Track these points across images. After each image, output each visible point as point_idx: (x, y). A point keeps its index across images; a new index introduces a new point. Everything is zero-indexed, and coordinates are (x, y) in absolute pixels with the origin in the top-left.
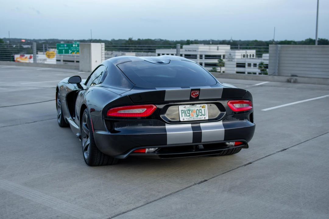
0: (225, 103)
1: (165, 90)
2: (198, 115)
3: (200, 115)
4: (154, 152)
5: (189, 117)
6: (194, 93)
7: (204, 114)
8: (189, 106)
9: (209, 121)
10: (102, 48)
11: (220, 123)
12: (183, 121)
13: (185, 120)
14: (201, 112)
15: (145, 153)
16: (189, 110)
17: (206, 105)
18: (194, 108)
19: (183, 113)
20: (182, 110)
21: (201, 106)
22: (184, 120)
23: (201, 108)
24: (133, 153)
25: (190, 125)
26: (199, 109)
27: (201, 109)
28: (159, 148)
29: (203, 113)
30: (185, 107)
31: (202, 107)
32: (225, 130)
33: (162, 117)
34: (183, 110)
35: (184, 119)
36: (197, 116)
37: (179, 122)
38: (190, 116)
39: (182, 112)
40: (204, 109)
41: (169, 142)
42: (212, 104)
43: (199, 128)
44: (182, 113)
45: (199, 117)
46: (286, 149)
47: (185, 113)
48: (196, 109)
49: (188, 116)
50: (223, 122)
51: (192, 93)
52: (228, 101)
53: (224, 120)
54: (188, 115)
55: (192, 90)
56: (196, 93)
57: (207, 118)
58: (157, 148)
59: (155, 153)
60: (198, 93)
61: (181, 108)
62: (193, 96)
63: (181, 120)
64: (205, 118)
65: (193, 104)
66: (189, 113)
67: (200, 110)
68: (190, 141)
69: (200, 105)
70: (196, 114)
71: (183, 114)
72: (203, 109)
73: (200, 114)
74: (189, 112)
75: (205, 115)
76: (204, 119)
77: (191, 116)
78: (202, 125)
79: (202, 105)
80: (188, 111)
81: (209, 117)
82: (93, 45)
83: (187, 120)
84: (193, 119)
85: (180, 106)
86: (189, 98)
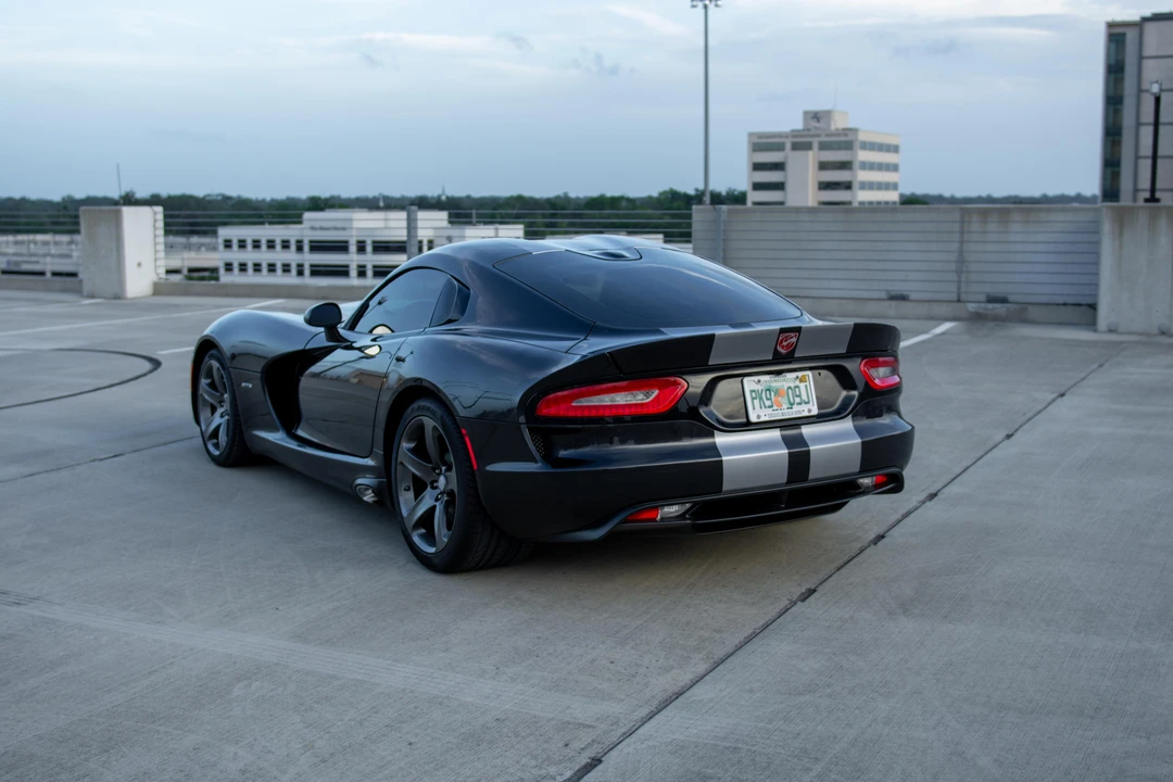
0: (854, 366)
1: (713, 335)
2: (792, 404)
3: (798, 404)
4: (682, 516)
5: (771, 409)
6: (786, 341)
7: (806, 400)
8: (767, 378)
9: (821, 418)
10: (155, 221)
11: (847, 424)
12: (756, 421)
13: (763, 419)
14: (798, 393)
15: (654, 520)
16: (769, 390)
17: (809, 373)
18: (782, 384)
19: (756, 399)
20: (752, 391)
21: (797, 378)
22: (760, 420)
23: (797, 383)
24: (625, 521)
25: (776, 434)
26: (792, 385)
27: (798, 387)
28: (695, 504)
29: (804, 397)
30: (759, 381)
31: (801, 381)
32: (863, 443)
33: (704, 412)
34: (754, 391)
35: (759, 417)
36: (790, 406)
37: (748, 426)
38: (772, 406)
39: (754, 394)
40: (806, 386)
41: (729, 485)
42: (821, 371)
43: (801, 441)
44: (753, 399)
45: (796, 408)
47: (761, 399)
48: (786, 385)
49: (769, 407)
50: (853, 420)
51: (780, 339)
52: (860, 360)
53: (855, 415)
54: (768, 403)
55: (783, 331)
56: (791, 340)
57: (815, 411)
58: (688, 505)
59: (686, 519)
60: (794, 340)
61: (750, 384)
62: (783, 347)
63: (753, 419)
64: (809, 411)
65: (779, 373)
66: (770, 399)
67: (797, 390)
68: (780, 476)
69: (794, 375)
70: (786, 401)
71: (757, 402)
72: (802, 385)
73: (797, 400)
74: (768, 396)
75: (808, 403)
76: (808, 414)
77: (775, 408)
78: (806, 430)
79: (800, 374)
80: (768, 393)
81: (819, 409)
82: (127, 211)
83: (767, 419)
84: (783, 415)
85: (746, 380)
86: (770, 357)
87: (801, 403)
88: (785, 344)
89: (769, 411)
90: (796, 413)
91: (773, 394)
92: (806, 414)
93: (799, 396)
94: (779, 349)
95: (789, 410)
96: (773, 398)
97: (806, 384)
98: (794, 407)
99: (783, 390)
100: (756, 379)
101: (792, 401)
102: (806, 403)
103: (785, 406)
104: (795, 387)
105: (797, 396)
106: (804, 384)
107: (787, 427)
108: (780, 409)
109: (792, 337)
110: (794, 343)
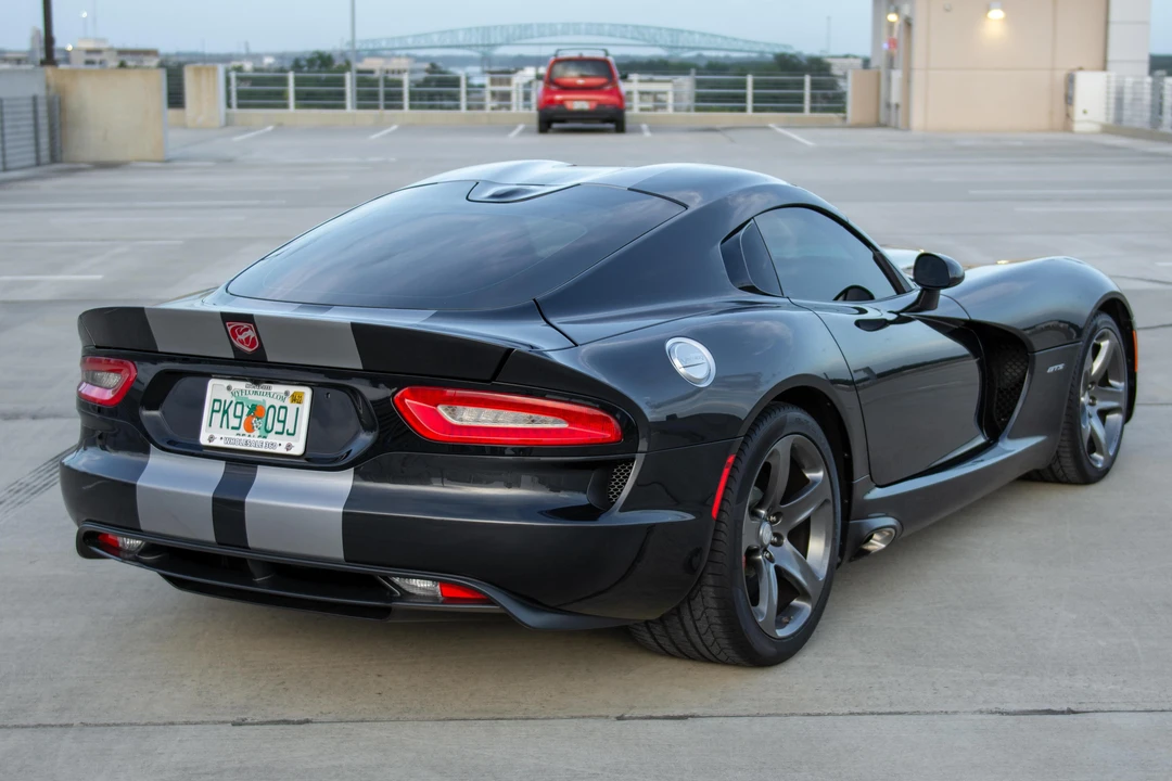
1: (144, 309)
3: (277, 433)
5: (237, 432)
6: (240, 334)
7: (291, 431)
8: (242, 385)
12: (207, 443)
13: (217, 443)
14: (282, 418)
16: (242, 403)
17: (307, 390)
18: (261, 398)
19: (218, 411)
20: (215, 401)
21: (287, 393)
22: (211, 444)
23: (287, 403)
25: (217, 469)
26: (278, 404)
27: (286, 408)
29: (290, 426)
30: (229, 388)
31: (293, 399)
33: (146, 417)
34: (220, 401)
35: (211, 439)
36: (265, 434)
38: (238, 428)
39: (217, 407)
40: (298, 409)
42: (331, 392)
43: (247, 485)
44: (213, 411)
45: (272, 438)
47: (226, 412)
48: (268, 402)
49: (233, 428)
51: (229, 329)
54: (234, 422)
55: (227, 317)
56: (248, 333)
60: (251, 334)
61: (216, 389)
62: (242, 342)
63: (204, 440)
64: (289, 447)
65: (256, 381)
66: (241, 417)
67: (283, 411)
69: (283, 389)
70: (262, 425)
71: (217, 417)
72: (292, 407)
73: (278, 427)
74: (238, 413)
75: (293, 434)
76: (285, 452)
77: (242, 430)
78: (264, 475)
79: (293, 389)
80: (239, 407)
83: (221, 444)
84: (246, 444)
85: (212, 383)
86: (231, 355)
87: (282, 433)
88: (242, 337)
89: (232, 434)
90: (268, 445)
91: (246, 410)
92: (281, 450)
93: (284, 422)
94: (237, 344)
95: (261, 439)
96: (244, 417)
97: (298, 405)
98: (270, 435)
99: (262, 408)
100: (226, 383)
101: (269, 426)
102: (288, 434)
103: (257, 433)
104: (281, 407)
105: (279, 421)
106: (296, 405)
107: (242, 463)
108: (247, 434)
109: (246, 330)
110: (254, 338)
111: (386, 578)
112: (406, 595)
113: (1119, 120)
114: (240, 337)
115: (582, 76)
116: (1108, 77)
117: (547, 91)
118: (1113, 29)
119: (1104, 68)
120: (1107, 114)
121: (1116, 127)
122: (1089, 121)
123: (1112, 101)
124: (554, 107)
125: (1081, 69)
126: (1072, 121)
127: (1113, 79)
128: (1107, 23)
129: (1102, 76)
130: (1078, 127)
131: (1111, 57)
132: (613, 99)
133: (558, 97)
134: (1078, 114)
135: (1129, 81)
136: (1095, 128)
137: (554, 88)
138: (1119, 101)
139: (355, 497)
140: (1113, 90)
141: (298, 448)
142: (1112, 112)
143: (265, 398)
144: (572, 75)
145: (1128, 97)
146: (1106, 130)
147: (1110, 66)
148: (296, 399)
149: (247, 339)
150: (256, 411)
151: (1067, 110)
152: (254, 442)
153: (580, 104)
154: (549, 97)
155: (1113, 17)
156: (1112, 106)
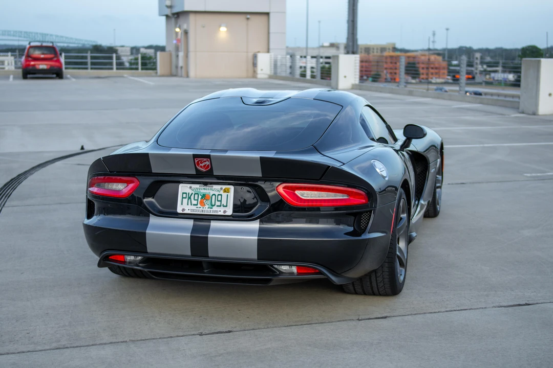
1: (149, 153)
3: (217, 206)
4: (137, 263)
6: (201, 163)
7: (225, 205)
8: (197, 186)
9: (232, 218)
11: (255, 225)
12: (182, 212)
13: (186, 212)
14: (219, 199)
15: (126, 262)
16: (198, 194)
17: (232, 188)
18: (208, 191)
19: (186, 198)
20: (183, 193)
21: (221, 189)
22: (184, 212)
23: (222, 192)
25: (190, 223)
26: (217, 193)
27: (221, 195)
28: (144, 258)
29: (224, 202)
30: (191, 187)
31: (225, 191)
32: (259, 240)
33: (146, 201)
34: (186, 193)
35: (183, 210)
36: (211, 207)
37: (176, 215)
38: (197, 205)
39: (184, 195)
40: (227, 195)
42: (244, 187)
43: (207, 229)
44: (183, 198)
45: (215, 208)
46: (529, 305)
47: (190, 198)
48: (212, 193)
49: (194, 205)
50: (260, 223)
51: (196, 161)
52: (279, 184)
53: (263, 218)
54: (195, 202)
55: (195, 156)
56: (206, 163)
58: (140, 258)
60: (208, 163)
61: (183, 188)
62: (201, 167)
63: (179, 210)
64: (225, 212)
65: (206, 184)
66: (198, 200)
67: (220, 197)
68: (187, 251)
69: (218, 187)
70: (209, 203)
71: (185, 201)
72: (224, 195)
73: (218, 203)
74: (196, 198)
75: (226, 206)
76: (223, 214)
77: (199, 206)
78: (214, 224)
79: (224, 187)
80: (196, 196)
81: (234, 211)
83: (189, 212)
84: (202, 212)
85: (181, 185)
86: (194, 172)
87: (220, 206)
88: (202, 165)
89: (194, 208)
90: (214, 211)
91: (200, 197)
93: (221, 201)
94: (199, 168)
95: (209, 209)
96: (199, 200)
97: (227, 194)
98: (214, 207)
99: (209, 195)
100: (189, 185)
101: (213, 203)
102: (224, 206)
103: (207, 206)
104: (218, 195)
105: (218, 201)
106: (226, 194)
107: (202, 220)
108: (202, 207)
109: (205, 161)
110: (209, 165)
111: (272, 266)
112: (281, 273)
113: (275, 73)
114: (201, 165)
115: (43, 54)
116: (271, 55)
117: (26, 60)
118: (272, 36)
119: (268, 51)
120: (271, 71)
121: (275, 76)
122: (263, 74)
123: (273, 65)
124: (31, 68)
125: (259, 52)
126: (257, 74)
127: (272, 56)
128: (269, 33)
129: (267, 55)
130: (259, 76)
131: (272, 46)
132: (57, 64)
133: (32, 63)
134: (259, 71)
135: (279, 57)
136: (266, 76)
137: (30, 59)
138: (275, 66)
139: (261, 232)
140: (273, 61)
141: (230, 212)
142: (273, 69)
143: (210, 191)
144: (37, 53)
145: (279, 64)
146: (271, 77)
147: (271, 51)
148: (226, 191)
149: (205, 166)
150: (204, 197)
151: (254, 69)
152: (206, 210)
153: (43, 66)
154: (28, 63)
155: (272, 30)
156: (273, 67)
